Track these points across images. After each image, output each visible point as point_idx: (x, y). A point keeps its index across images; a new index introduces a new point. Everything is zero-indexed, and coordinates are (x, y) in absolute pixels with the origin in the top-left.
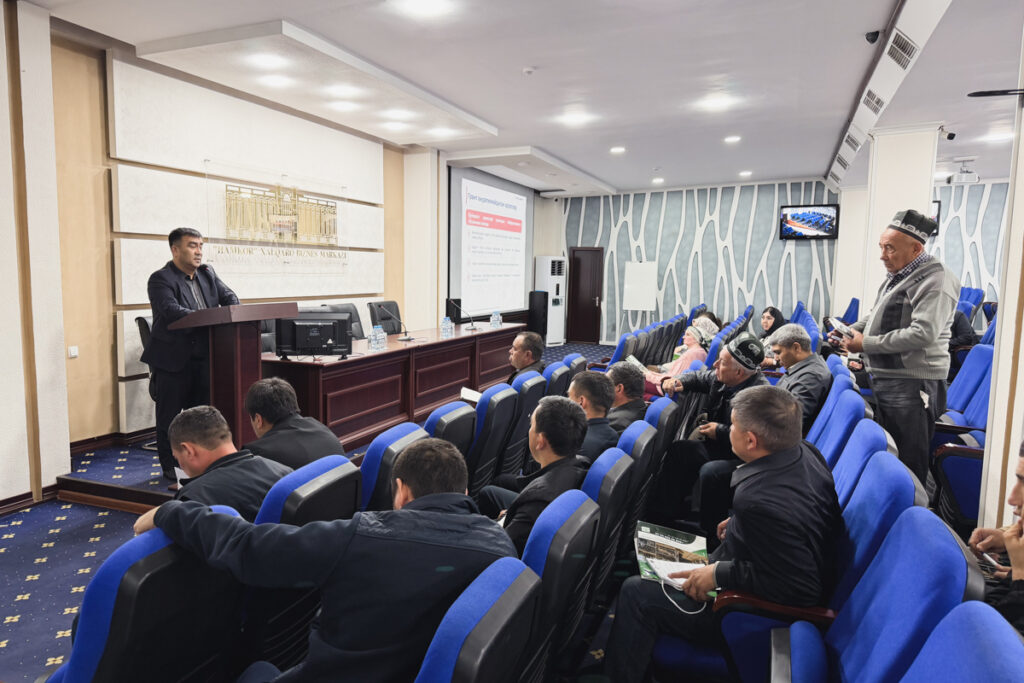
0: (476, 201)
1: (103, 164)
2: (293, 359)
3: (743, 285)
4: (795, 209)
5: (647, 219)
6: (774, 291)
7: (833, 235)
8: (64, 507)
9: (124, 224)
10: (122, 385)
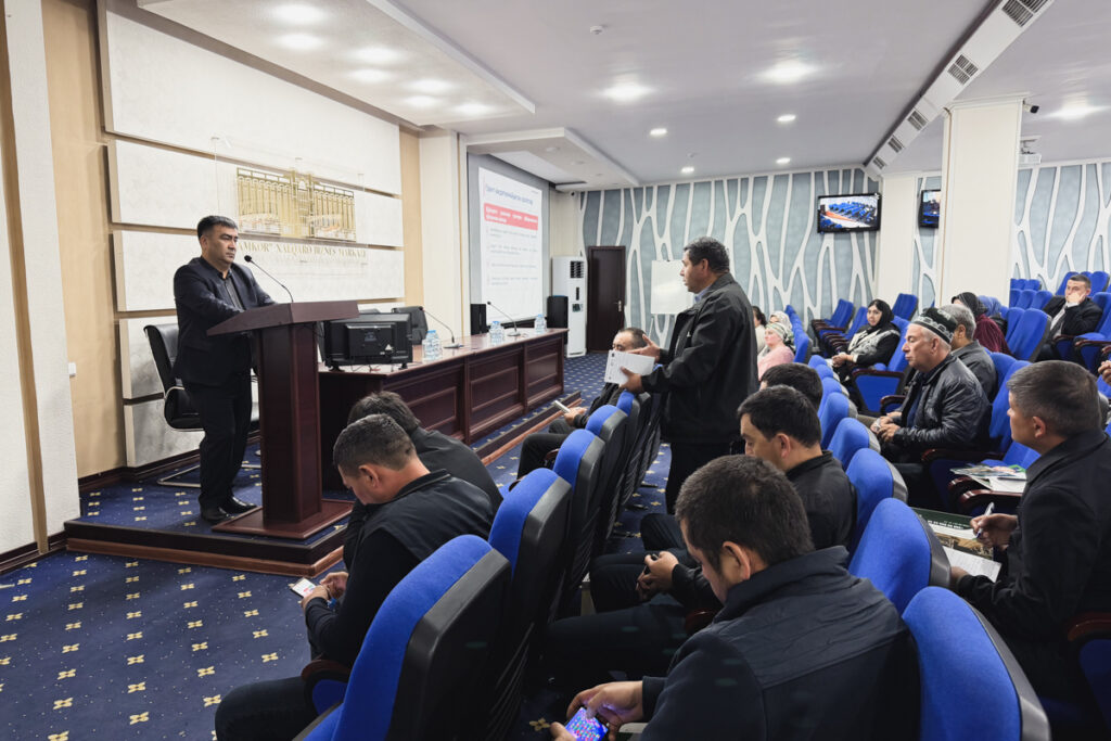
0: (493, 194)
1: (98, 141)
2: (347, 369)
3: (779, 284)
4: (833, 199)
5: (673, 212)
6: (812, 289)
7: (875, 227)
8: (78, 559)
9: (124, 214)
10: (129, 409)
